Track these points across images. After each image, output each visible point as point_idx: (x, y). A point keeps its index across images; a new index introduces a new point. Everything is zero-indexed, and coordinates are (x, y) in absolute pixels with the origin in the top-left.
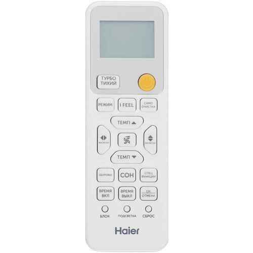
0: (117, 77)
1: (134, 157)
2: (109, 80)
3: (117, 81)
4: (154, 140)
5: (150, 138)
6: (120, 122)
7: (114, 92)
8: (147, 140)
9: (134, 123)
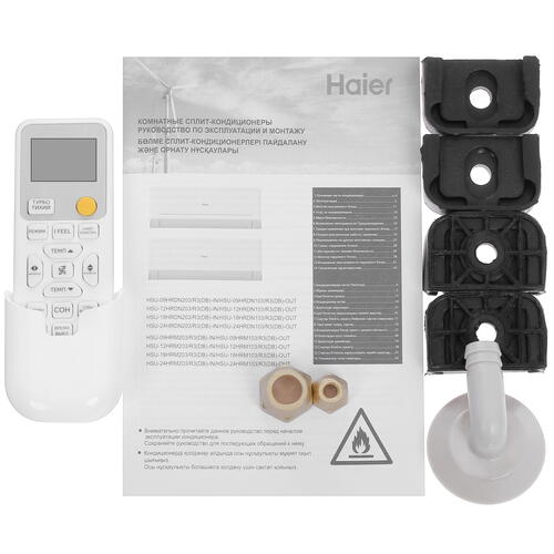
0: (52, 201)
1: (71, 289)
2: (41, 204)
3: (52, 204)
4: (95, 269)
5: (90, 268)
6: (55, 251)
7: (48, 217)
8: (86, 270)
9: (71, 251)
